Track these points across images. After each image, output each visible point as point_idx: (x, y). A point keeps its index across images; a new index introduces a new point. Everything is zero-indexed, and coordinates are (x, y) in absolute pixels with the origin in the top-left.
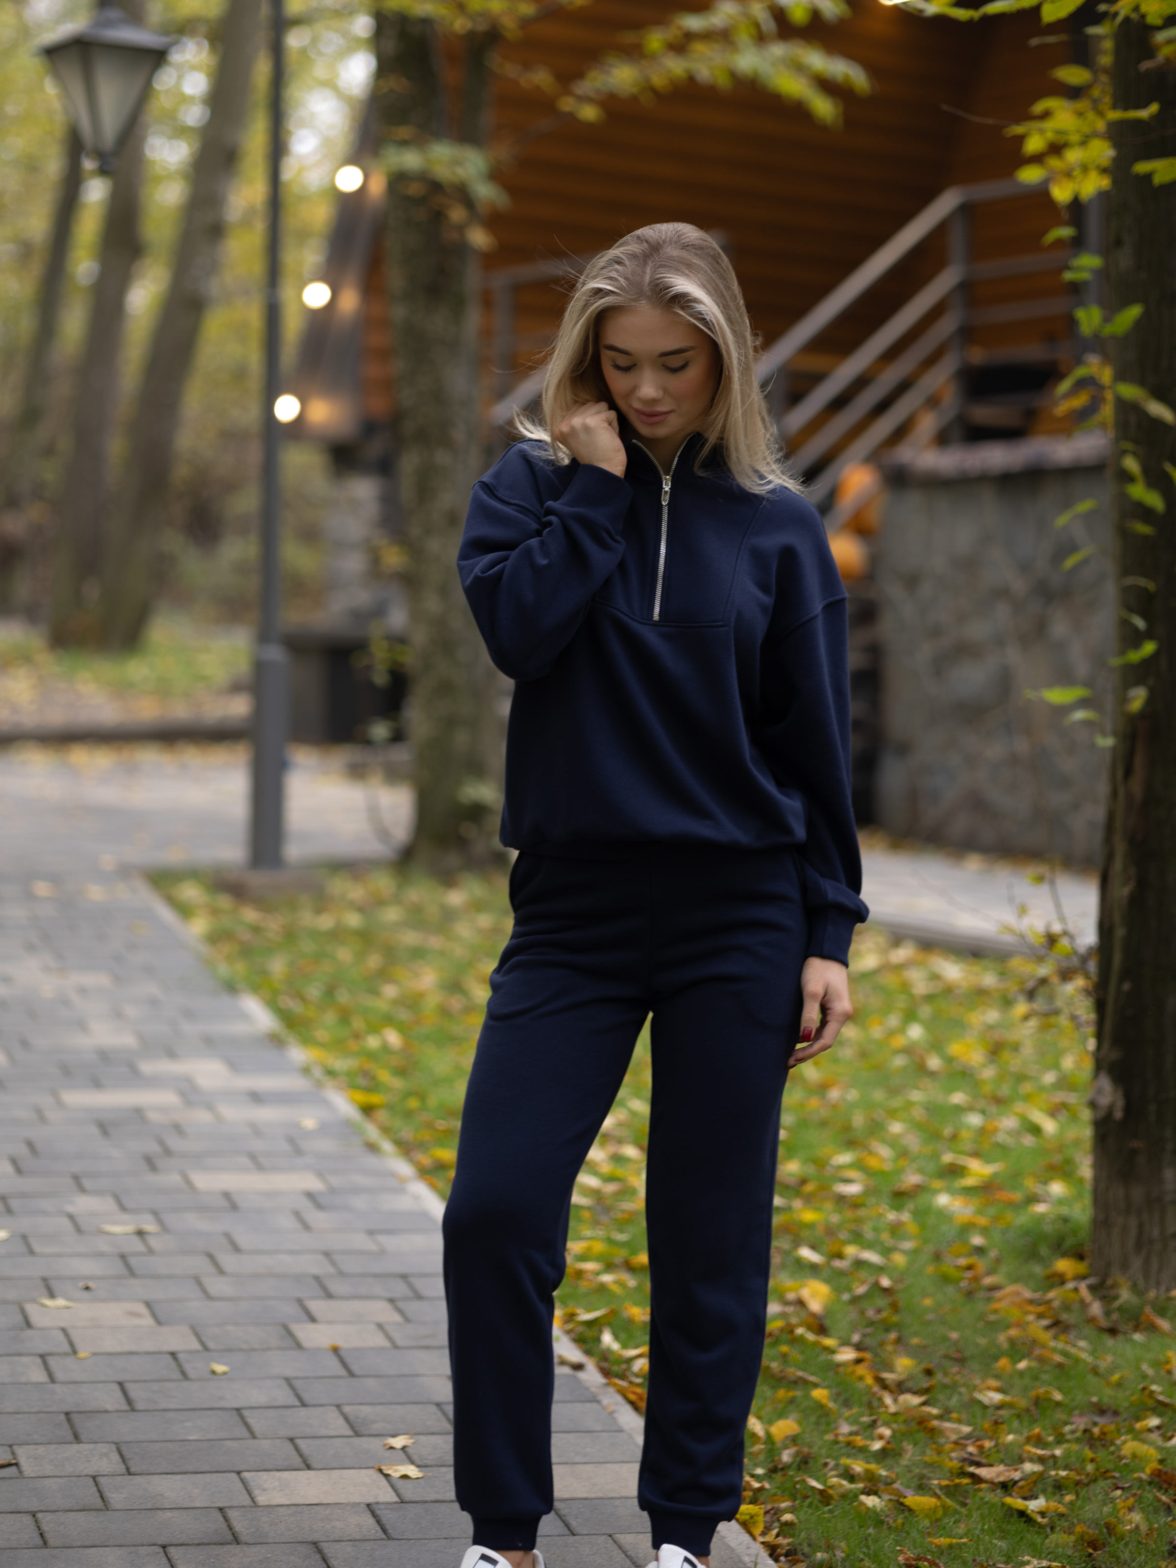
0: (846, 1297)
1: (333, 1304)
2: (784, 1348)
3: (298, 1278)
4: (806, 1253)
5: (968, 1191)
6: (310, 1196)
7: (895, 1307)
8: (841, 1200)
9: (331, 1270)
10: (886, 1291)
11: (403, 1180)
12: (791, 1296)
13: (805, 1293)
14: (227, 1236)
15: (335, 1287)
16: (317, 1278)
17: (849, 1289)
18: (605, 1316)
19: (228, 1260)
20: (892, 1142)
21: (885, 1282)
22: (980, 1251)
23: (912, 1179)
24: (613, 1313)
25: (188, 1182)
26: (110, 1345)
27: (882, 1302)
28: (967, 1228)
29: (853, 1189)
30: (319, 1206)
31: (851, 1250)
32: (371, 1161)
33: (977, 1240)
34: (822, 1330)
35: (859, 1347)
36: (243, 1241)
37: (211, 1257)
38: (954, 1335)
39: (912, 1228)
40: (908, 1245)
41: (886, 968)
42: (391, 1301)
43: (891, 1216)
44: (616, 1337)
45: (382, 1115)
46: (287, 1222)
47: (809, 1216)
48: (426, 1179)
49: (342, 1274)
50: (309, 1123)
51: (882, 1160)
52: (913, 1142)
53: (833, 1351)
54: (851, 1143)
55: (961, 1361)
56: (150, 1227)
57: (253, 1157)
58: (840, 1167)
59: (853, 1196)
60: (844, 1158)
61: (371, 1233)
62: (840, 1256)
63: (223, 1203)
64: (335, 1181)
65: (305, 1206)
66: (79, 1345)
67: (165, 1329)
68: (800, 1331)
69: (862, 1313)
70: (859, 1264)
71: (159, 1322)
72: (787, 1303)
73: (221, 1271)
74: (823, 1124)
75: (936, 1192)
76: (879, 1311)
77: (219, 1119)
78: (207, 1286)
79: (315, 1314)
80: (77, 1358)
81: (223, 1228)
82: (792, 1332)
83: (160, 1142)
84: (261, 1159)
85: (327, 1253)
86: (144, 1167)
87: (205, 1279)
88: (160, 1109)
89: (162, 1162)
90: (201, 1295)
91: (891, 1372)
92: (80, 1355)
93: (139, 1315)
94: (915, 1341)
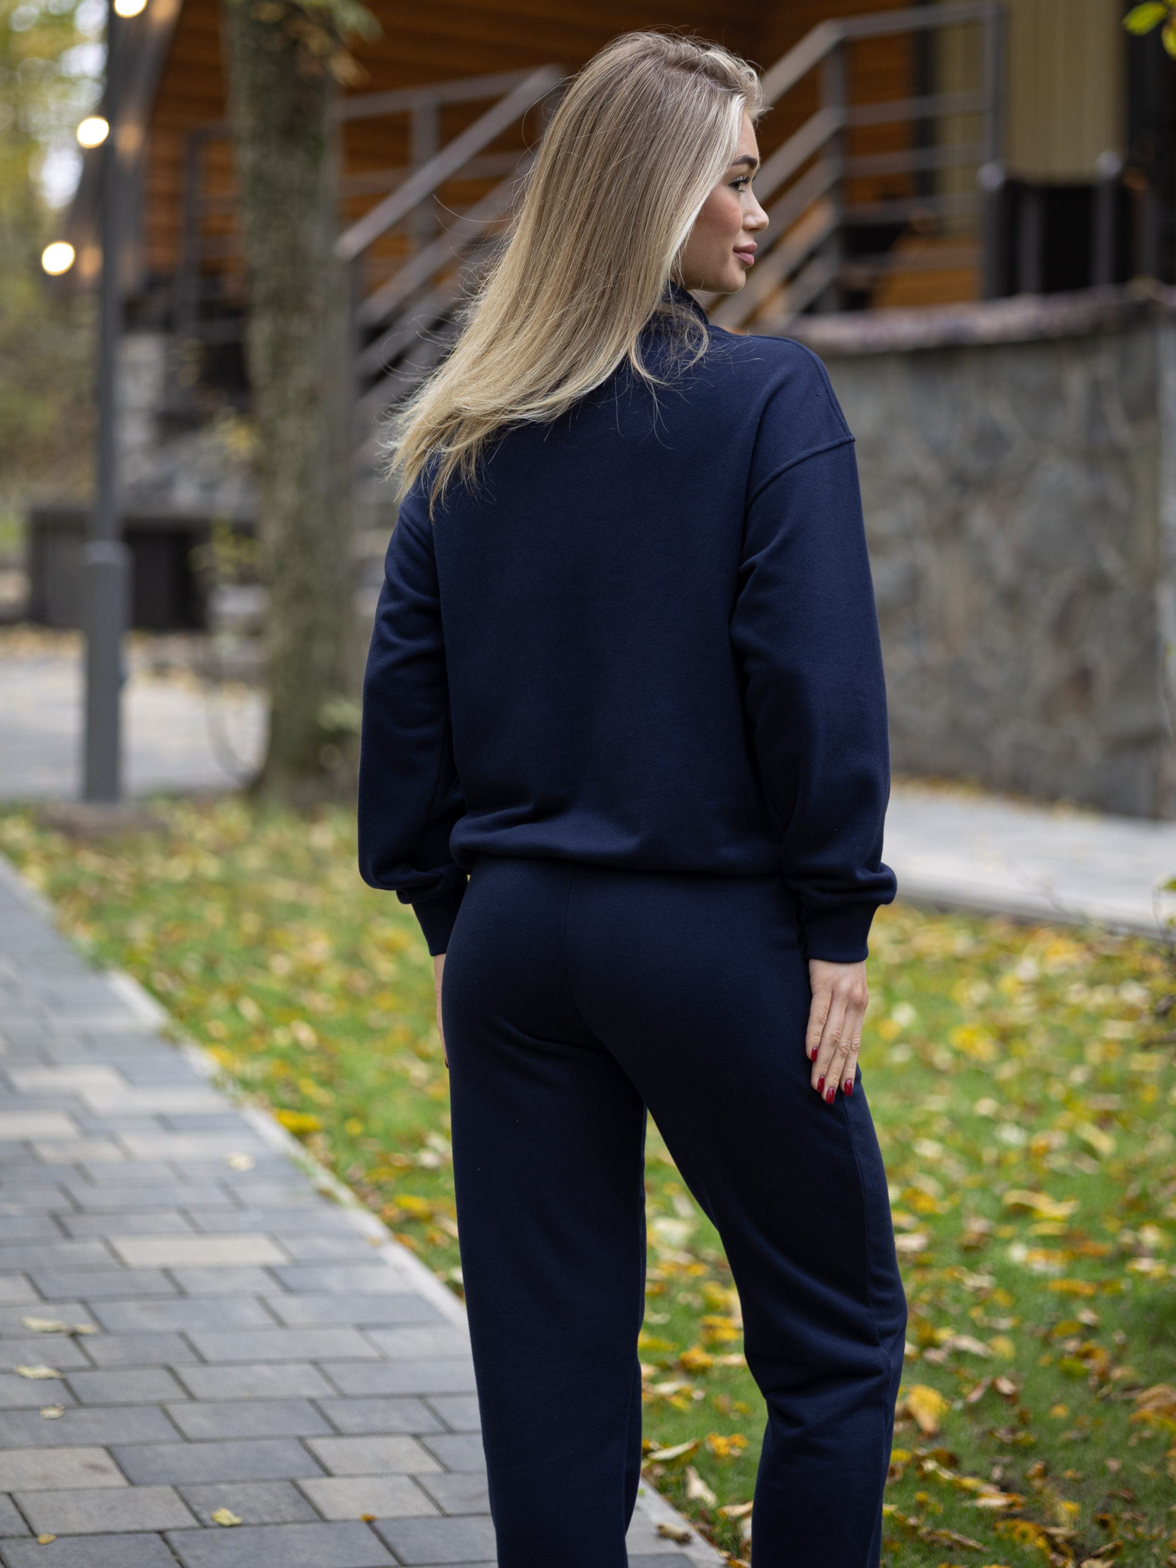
0: (959, 1405)
1: (344, 1442)
2: (921, 1496)
3: (290, 1403)
5: (1046, 1242)
6: (270, 1271)
7: (1023, 1420)
9: (329, 1390)
10: (1007, 1397)
11: (376, 1244)
13: (911, 1403)
14: (183, 1335)
15: (344, 1417)
16: (312, 1401)
17: (962, 1395)
18: (686, 1453)
19: (192, 1375)
20: (931, 1169)
21: (1006, 1386)
22: (1089, 1331)
23: (977, 1226)
24: (696, 1447)
25: (114, 1253)
26: (77, 1522)
27: (1009, 1414)
28: (1067, 1299)
29: (914, 1243)
30: (288, 1290)
31: (944, 1334)
32: (328, 1215)
33: (1087, 1316)
34: (952, 1461)
35: (1005, 1487)
36: (206, 1344)
37: (170, 1370)
38: (1114, 1465)
39: (1001, 1298)
40: (1005, 1323)
42: (416, 1436)
44: (709, 1486)
45: (319, 1141)
46: (253, 1314)
48: (401, 1241)
49: (343, 1396)
50: (241, 1162)
51: (930, 1198)
52: (954, 1169)
53: (974, 1495)
55: (1131, 1502)
56: (86, 1327)
57: (184, 1212)
59: (914, 1253)
61: (361, 1328)
62: (935, 1345)
63: (165, 1287)
64: (296, 1247)
65: (269, 1287)
66: (38, 1527)
67: (141, 1491)
68: (930, 1466)
69: (990, 1433)
70: (959, 1355)
71: (131, 1482)
73: (191, 1397)
75: (1008, 1242)
76: (1013, 1431)
77: (129, 1156)
78: (179, 1420)
79: (330, 1463)
80: (39, 1544)
81: (175, 1325)
82: (920, 1467)
83: (65, 1191)
84: (198, 1217)
85: (315, 1363)
86: (54, 1231)
87: (173, 1409)
88: (56, 1142)
89: (74, 1223)
90: (175, 1435)
91: (1057, 1525)
92: (43, 1539)
93: (103, 1470)
94: (1069, 1474)
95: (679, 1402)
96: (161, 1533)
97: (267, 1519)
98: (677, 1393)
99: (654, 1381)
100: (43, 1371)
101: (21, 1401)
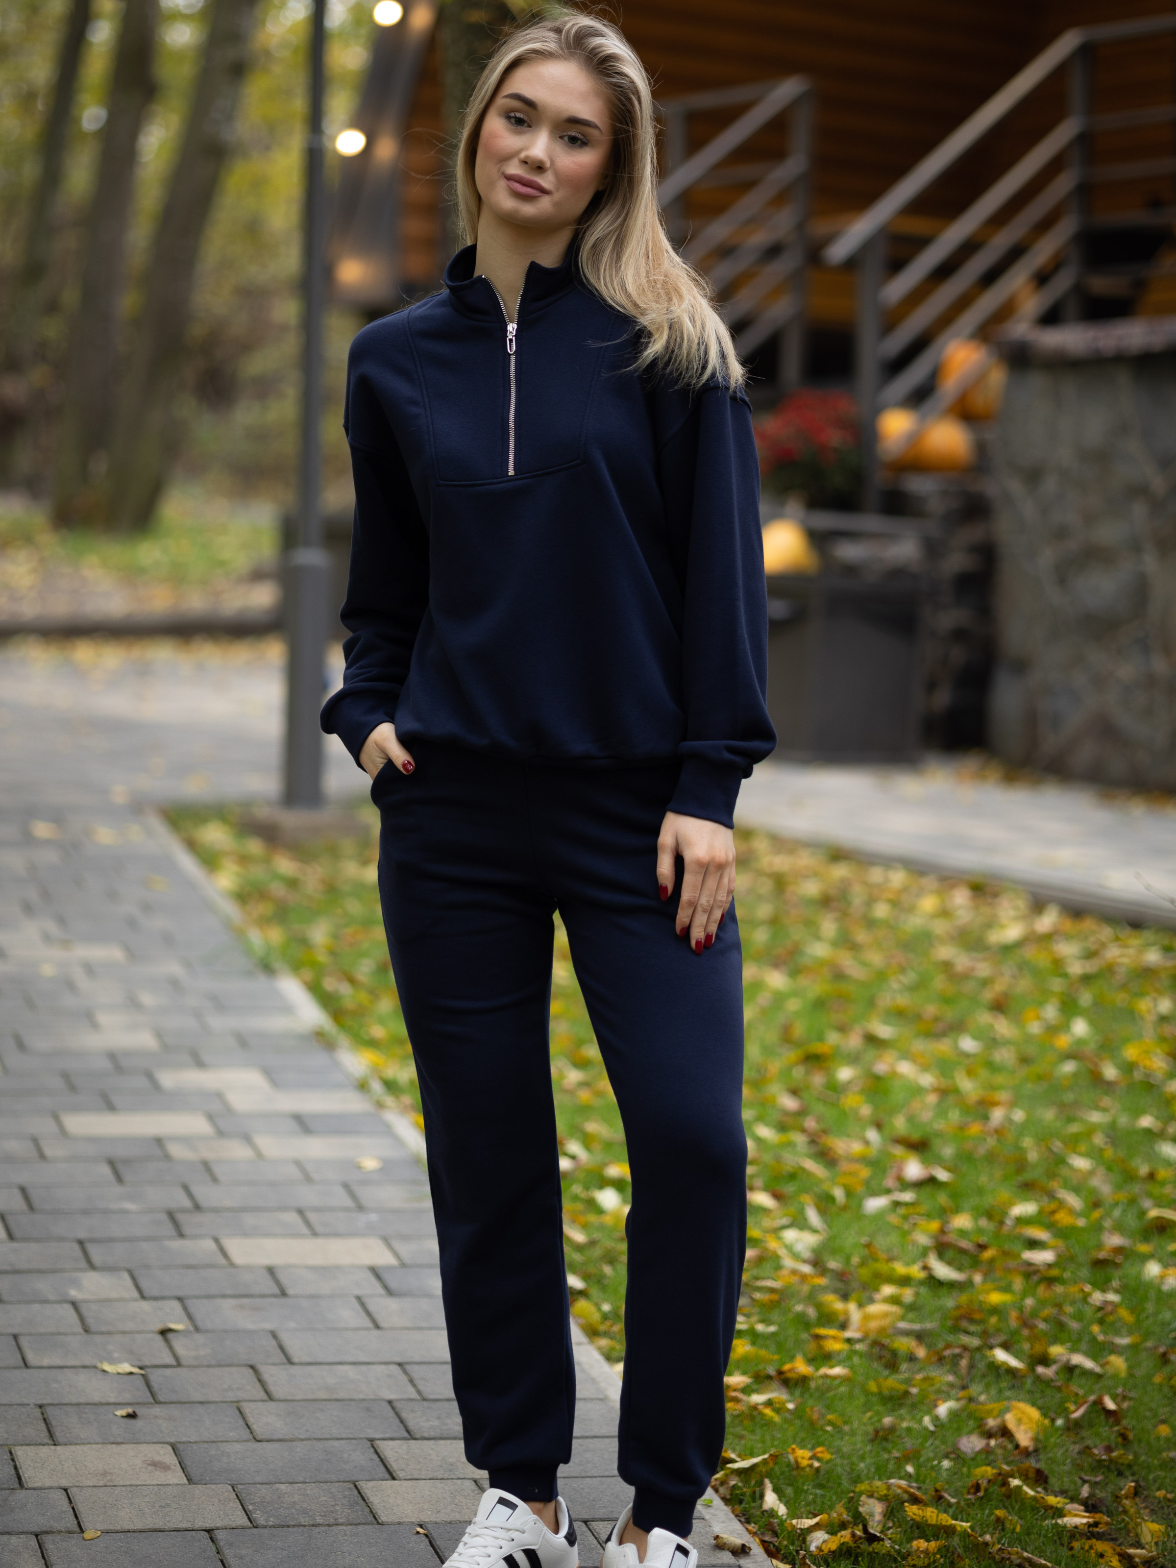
0: (1059, 1422)
1: (416, 1447)
2: (1001, 1513)
3: (367, 1405)
4: (1001, 1355)
6: (375, 1271)
7: (1125, 1438)
8: (1030, 1271)
9: (412, 1393)
10: (1109, 1413)
12: (991, 1423)
13: (1010, 1419)
14: (274, 1335)
15: (418, 1420)
16: (390, 1403)
17: (1065, 1412)
18: (764, 1462)
19: (276, 1376)
20: (1078, 1184)
21: (1111, 1405)
23: (1112, 1240)
24: (774, 1457)
25: (223, 1252)
26: (128, 1517)
27: (1108, 1432)
29: (1043, 1257)
30: (388, 1290)
31: (1056, 1350)
34: (1040, 1478)
35: (1090, 1506)
36: (295, 1345)
37: (254, 1369)
39: (1124, 1314)
40: (1124, 1341)
41: (1031, 939)
43: (1097, 1297)
44: (782, 1497)
46: (350, 1315)
47: (996, 1298)
49: (424, 1399)
50: (370, 1163)
51: (1071, 1211)
52: (1102, 1185)
53: (1060, 1513)
54: (1028, 1188)
56: (179, 1324)
57: (302, 1214)
58: (1021, 1221)
59: (1046, 1268)
60: (1025, 1208)
62: (1045, 1360)
63: (268, 1284)
64: (402, 1250)
65: (370, 1288)
67: (199, 1491)
68: (1015, 1482)
69: (1086, 1451)
70: (1070, 1370)
71: (191, 1479)
72: (989, 1435)
73: (269, 1397)
74: (991, 1158)
75: (1145, 1258)
76: (1109, 1449)
77: (259, 1155)
78: (251, 1420)
79: (394, 1466)
80: (84, 1539)
81: (268, 1326)
82: (1005, 1484)
83: (186, 1189)
84: (312, 1217)
85: (400, 1364)
86: (168, 1229)
87: (247, 1408)
88: (186, 1140)
89: (188, 1221)
90: (245, 1433)
91: (1138, 1545)
92: (88, 1535)
93: (165, 1468)
94: (1160, 1494)
95: (768, 1411)
96: (209, 1531)
97: (319, 1520)
98: (769, 1403)
99: (747, 1390)
100: (126, 1367)
101: (97, 1398)
